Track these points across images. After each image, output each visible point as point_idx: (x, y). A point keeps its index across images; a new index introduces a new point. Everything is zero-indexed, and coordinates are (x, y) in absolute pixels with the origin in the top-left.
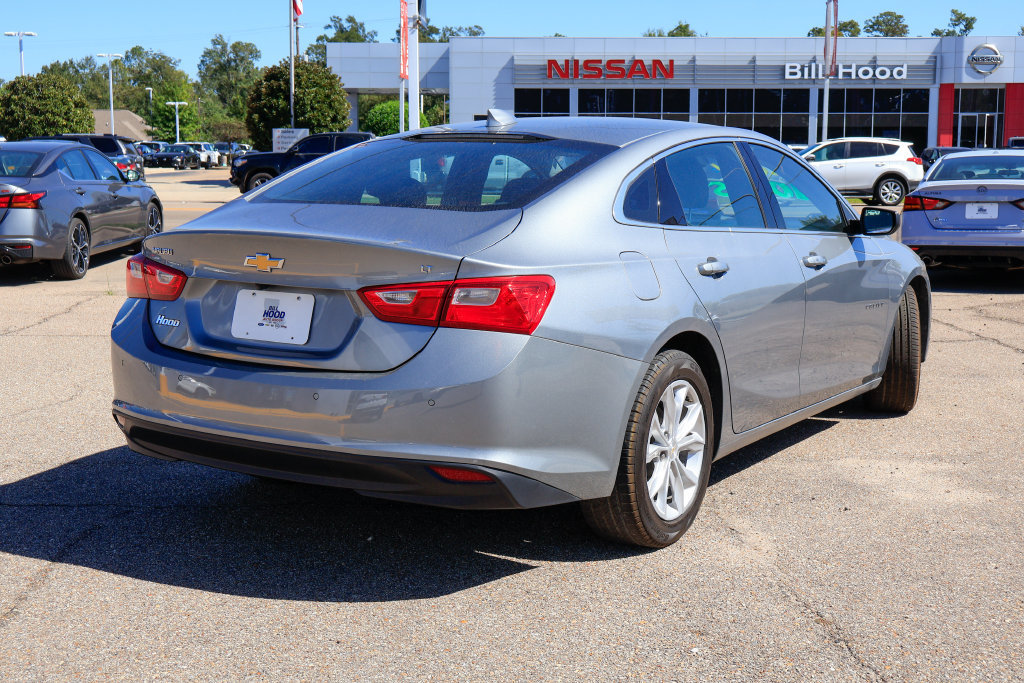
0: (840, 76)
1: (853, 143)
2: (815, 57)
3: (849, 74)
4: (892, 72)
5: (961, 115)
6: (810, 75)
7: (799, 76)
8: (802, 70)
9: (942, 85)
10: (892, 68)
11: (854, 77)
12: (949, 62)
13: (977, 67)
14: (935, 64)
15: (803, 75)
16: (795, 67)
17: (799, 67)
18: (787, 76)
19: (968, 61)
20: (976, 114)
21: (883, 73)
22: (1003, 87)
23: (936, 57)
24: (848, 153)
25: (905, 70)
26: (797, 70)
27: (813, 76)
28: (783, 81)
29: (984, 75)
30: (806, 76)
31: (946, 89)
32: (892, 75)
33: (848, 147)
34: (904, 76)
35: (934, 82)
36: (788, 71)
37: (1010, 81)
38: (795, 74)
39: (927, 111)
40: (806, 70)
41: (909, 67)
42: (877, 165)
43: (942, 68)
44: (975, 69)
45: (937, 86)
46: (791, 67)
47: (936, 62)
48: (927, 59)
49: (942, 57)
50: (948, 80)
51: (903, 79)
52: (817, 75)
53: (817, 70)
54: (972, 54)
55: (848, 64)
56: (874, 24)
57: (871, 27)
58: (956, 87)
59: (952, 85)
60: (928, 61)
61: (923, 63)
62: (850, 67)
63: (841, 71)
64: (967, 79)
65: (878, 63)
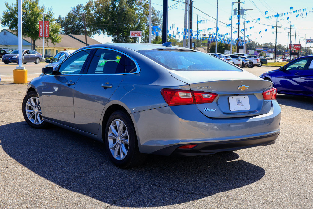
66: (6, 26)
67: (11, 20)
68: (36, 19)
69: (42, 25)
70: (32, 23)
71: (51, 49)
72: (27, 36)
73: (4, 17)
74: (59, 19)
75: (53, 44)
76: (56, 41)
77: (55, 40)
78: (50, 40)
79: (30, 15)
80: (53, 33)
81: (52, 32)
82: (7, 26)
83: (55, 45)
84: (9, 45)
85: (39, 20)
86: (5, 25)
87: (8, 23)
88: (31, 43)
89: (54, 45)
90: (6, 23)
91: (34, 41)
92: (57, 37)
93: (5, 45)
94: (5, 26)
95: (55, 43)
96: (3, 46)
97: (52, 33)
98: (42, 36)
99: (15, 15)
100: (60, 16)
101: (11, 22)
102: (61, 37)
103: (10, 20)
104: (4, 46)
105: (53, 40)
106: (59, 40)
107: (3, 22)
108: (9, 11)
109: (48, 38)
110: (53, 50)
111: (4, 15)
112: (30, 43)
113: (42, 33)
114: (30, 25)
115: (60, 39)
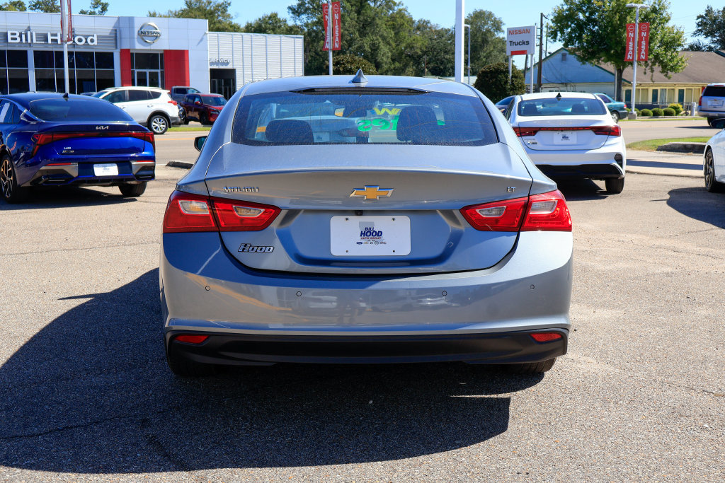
0: (50, 42)
1: (130, 91)
2: (29, 27)
3: (56, 40)
4: (86, 39)
5: (136, 71)
6: (26, 40)
7: (18, 40)
8: (20, 36)
9: (122, 50)
10: (86, 37)
11: (59, 42)
12: (125, 33)
13: (144, 38)
14: (116, 35)
15: (21, 40)
16: (15, 34)
17: (18, 34)
18: (10, 41)
19: (138, 34)
20: (148, 71)
21: (80, 40)
22: (162, 52)
23: (116, 30)
24: (128, 98)
25: (95, 38)
26: (17, 36)
27: (29, 41)
28: (6, 44)
29: (150, 44)
30: (24, 41)
31: (125, 53)
32: (86, 42)
33: (127, 94)
34: (95, 43)
35: (116, 48)
36: (10, 37)
37: (167, 48)
38: (16, 39)
39: (113, 68)
40: (23, 36)
41: (98, 36)
42: (148, 106)
43: (120, 38)
44: (143, 39)
45: (119, 50)
46: (12, 34)
47: (116, 34)
48: (110, 31)
49: (120, 31)
50: (125, 46)
51: (95, 46)
52: (32, 40)
53: (32, 36)
54: (141, 29)
55: (55, 33)
56: (36, 4)
57: (34, 6)
58: (131, 52)
59: (129, 50)
60: (111, 33)
61: (108, 34)
62: (56, 35)
63: (50, 38)
64: (139, 47)
65: (76, 33)
66: (557, 41)
67: (570, 26)
68: (622, 19)
69: (634, 32)
70: (614, 29)
71: (667, 88)
72: (603, 61)
73: (553, 22)
74: (706, 15)
75: (666, 75)
76: (673, 69)
77: (669, 67)
78: (657, 68)
79: (612, 10)
80: (665, 49)
81: (663, 48)
82: (560, 40)
83: (669, 78)
84: (571, 82)
85: (630, 22)
86: (555, 37)
87: (562, 33)
88: (614, 75)
89: (667, 79)
90: (559, 34)
91: (620, 72)
92: (675, 60)
93: (562, 83)
94: (555, 41)
95: (670, 74)
96: (558, 85)
97: (661, 51)
98: (631, 58)
99: (577, 15)
100: (708, 7)
101: (569, 30)
102: (684, 60)
103: (568, 26)
104: (560, 85)
105: (665, 68)
106: (680, 66)
107: (552, 33)
108: (565, 7)
109: (654, 64)
110: (674, 89)
111: (555, 17)
112: (612, 73)
113: (633, 51)
114: (610, 36)
115: (683, 62)
